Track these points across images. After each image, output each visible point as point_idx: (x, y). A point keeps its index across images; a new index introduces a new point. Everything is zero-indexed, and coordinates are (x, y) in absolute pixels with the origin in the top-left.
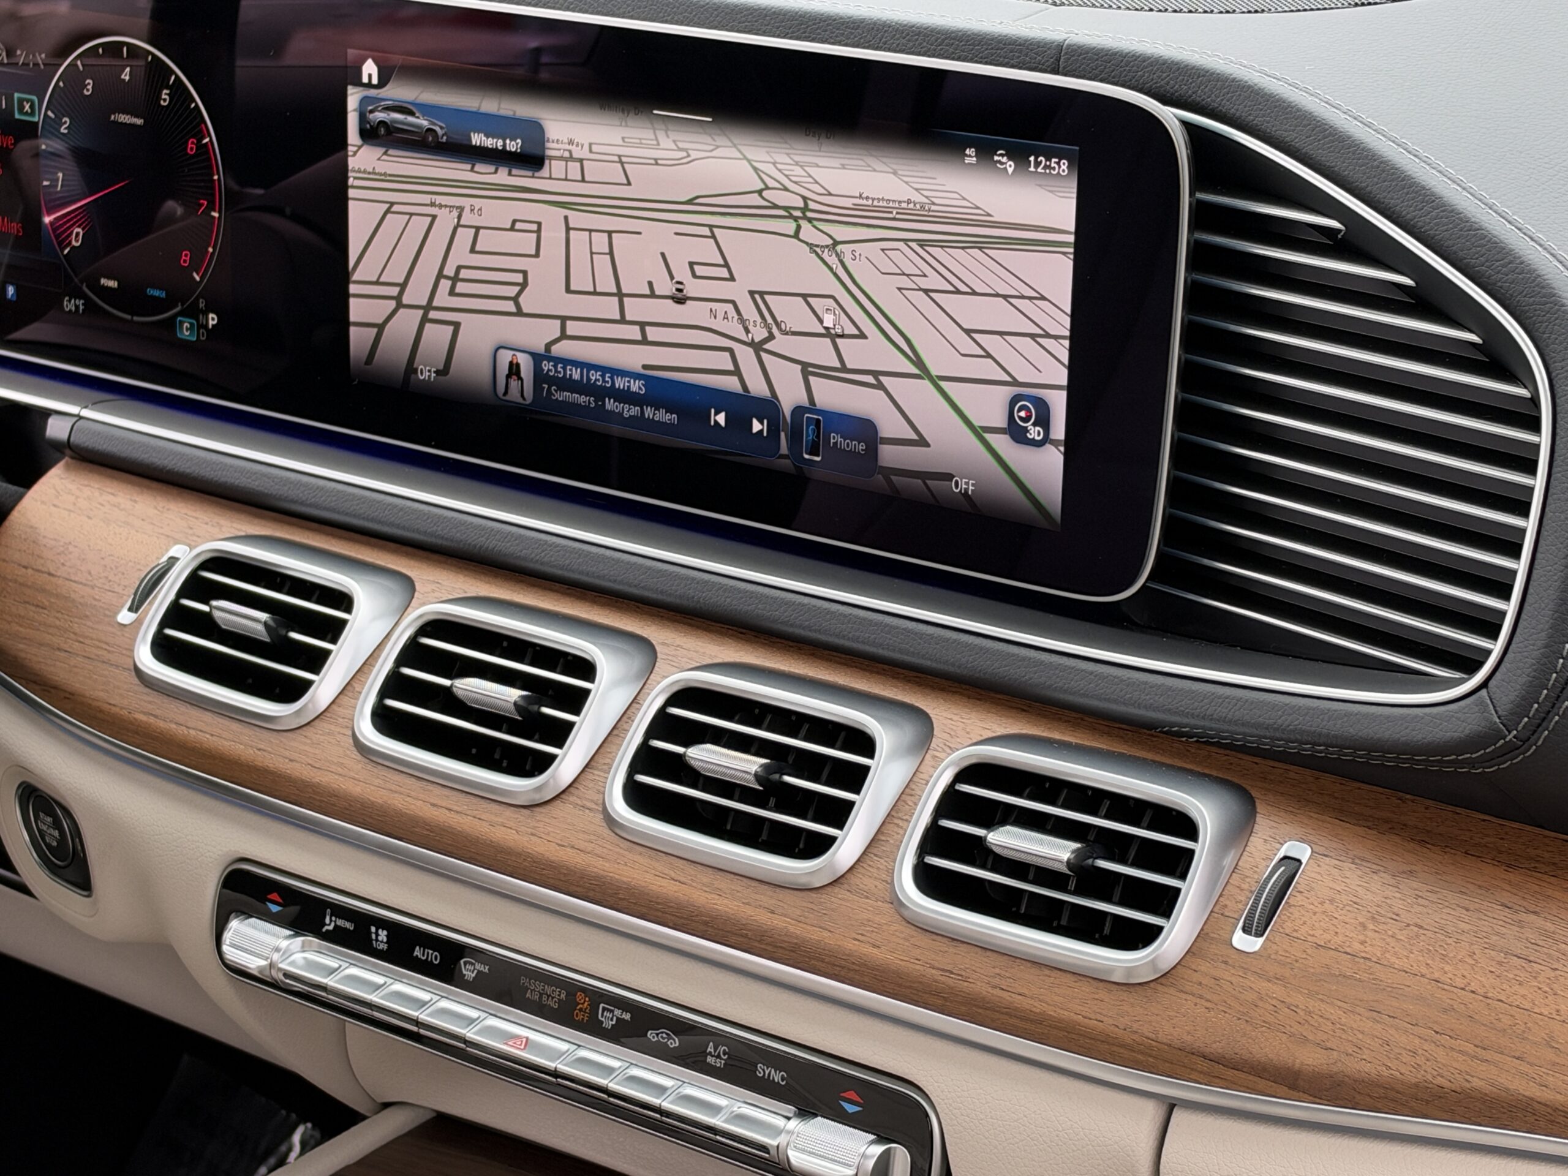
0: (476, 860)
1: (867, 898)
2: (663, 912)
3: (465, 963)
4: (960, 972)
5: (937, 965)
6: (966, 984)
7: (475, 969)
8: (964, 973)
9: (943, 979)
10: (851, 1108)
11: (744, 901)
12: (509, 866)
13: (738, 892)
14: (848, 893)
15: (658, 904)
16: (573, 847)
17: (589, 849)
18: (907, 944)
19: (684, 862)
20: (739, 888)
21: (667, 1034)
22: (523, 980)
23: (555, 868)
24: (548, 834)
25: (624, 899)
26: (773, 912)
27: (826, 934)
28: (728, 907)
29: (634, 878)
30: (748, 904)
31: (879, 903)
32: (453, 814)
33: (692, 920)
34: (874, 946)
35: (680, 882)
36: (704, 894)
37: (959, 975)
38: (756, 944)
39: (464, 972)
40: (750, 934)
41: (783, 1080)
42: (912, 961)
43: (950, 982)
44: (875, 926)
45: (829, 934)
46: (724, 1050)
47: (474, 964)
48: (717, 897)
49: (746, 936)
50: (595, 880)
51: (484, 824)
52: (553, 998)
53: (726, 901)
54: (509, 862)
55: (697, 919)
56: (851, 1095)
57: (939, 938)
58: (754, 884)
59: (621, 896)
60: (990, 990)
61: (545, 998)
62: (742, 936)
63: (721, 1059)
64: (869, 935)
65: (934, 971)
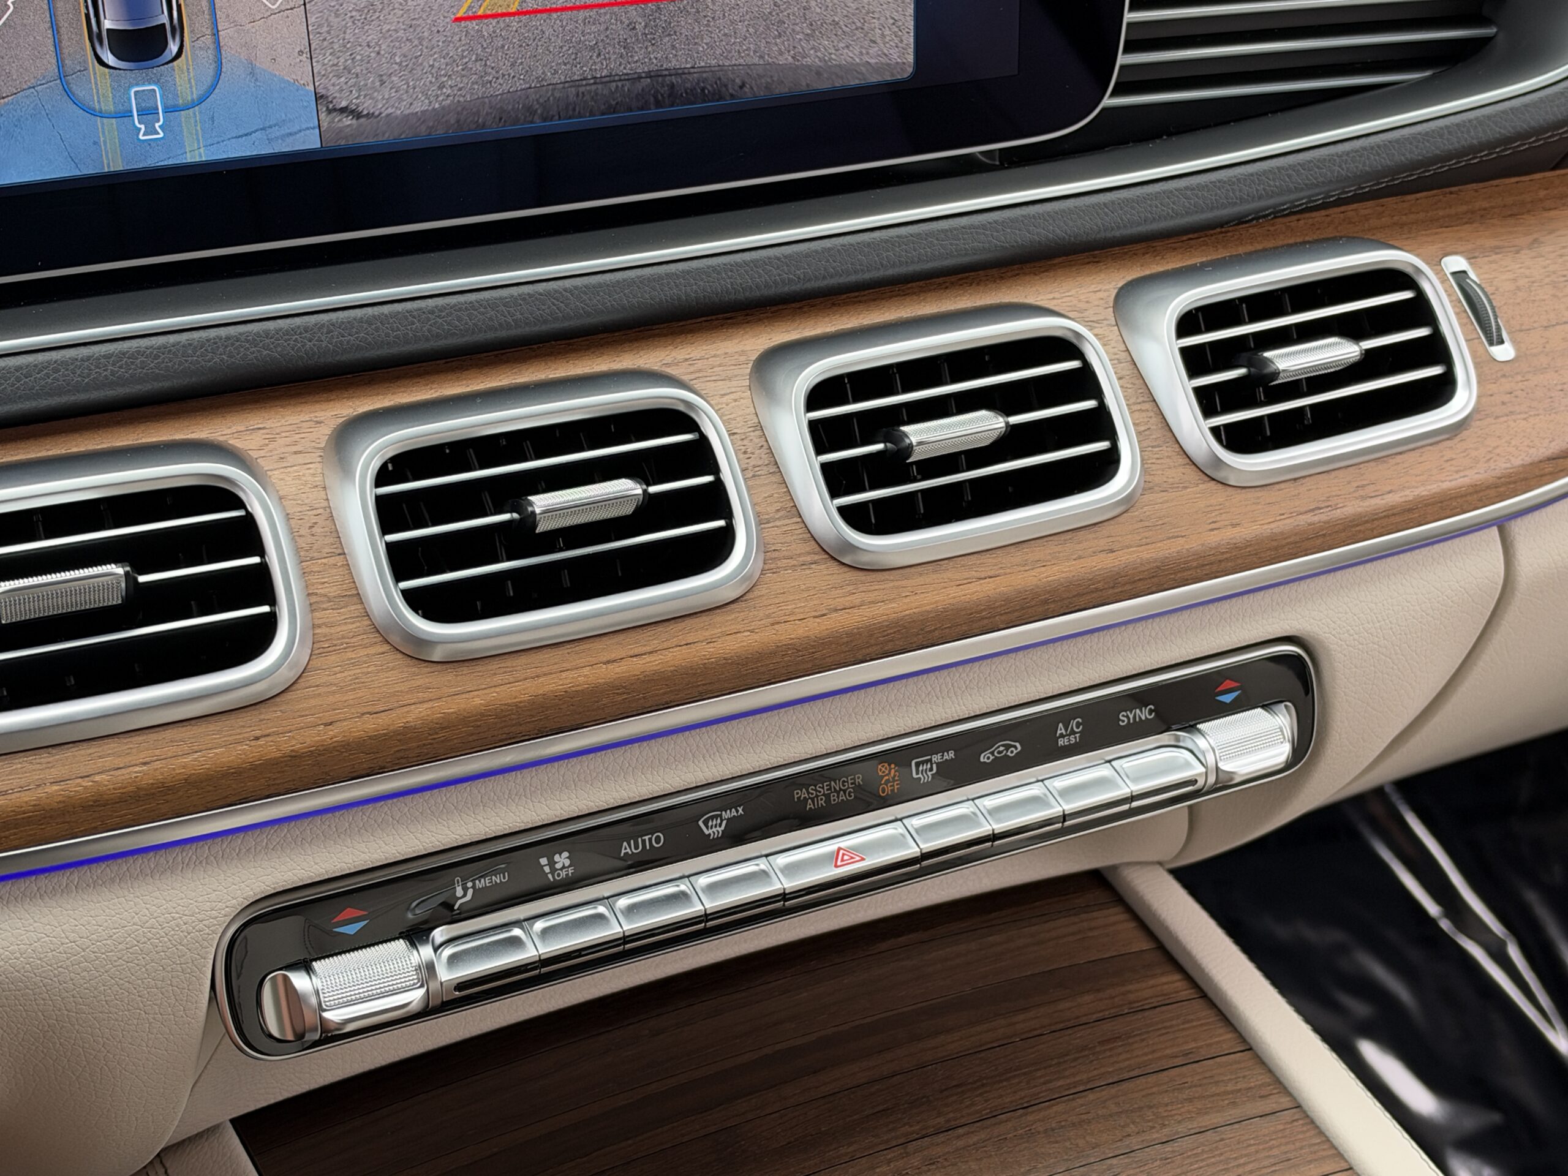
0: (711, 691)
1: (1186, 488)
2: (990, 618)
3: (706, 823)
4: (1326, 504)
5: (1303, 510)
6: (1338, 510)
7: (722, 821)
8: (1330, 503)
9: (1316, 519)
10: (1227, 698)
11: (1074, 557)
12: (763, 673)
13: (1059, 552)
14: (1164, 494)
15: (982, 611)
16: (836, 610)
17: (857, 602)
18: (1260, 507)
19: (976, 555)
20: (1057, 549)
21: (1002, 745)
22: (801, 794)
23: (831, 643)
24: (792, 614)
25: (936, 629)
26: (1112, 551)
27: (1181, 541)
28: (1063, 572)
29: (936, 602)
30: (1080, 558)
31: (1201, 486)
32: (648, 658)
33: (1028, 607)
34: (1234, 526)
35: (990, 577)
36: (1026, 574)
37: (1328, 507)
38: (1111, 591)
39: (707, 832)
40: (1100, 585)
41: (1150, 714)
42: (1278, 518)
43: (1323, 517)
44: (1217, 508)
45: (1184, 539)
46: (1078, 722)
47: (720, 816)
48: (1043, 569)
49: (1097, 590)
50: (891, 628)
51: (699, 646)
52: (845, 791)
53: (1056, 568)
54: (762, 669)
55: (1033, 603)
56: (1228, 684)
57: (1282, 486)
58: (1068, 536)
59: (928, 629)
60: (1361, 504)
61: (833, 797)
62: (1092, 592)
63: (1075, 733)
64: (1218, 519)
65: (1303, 517)
